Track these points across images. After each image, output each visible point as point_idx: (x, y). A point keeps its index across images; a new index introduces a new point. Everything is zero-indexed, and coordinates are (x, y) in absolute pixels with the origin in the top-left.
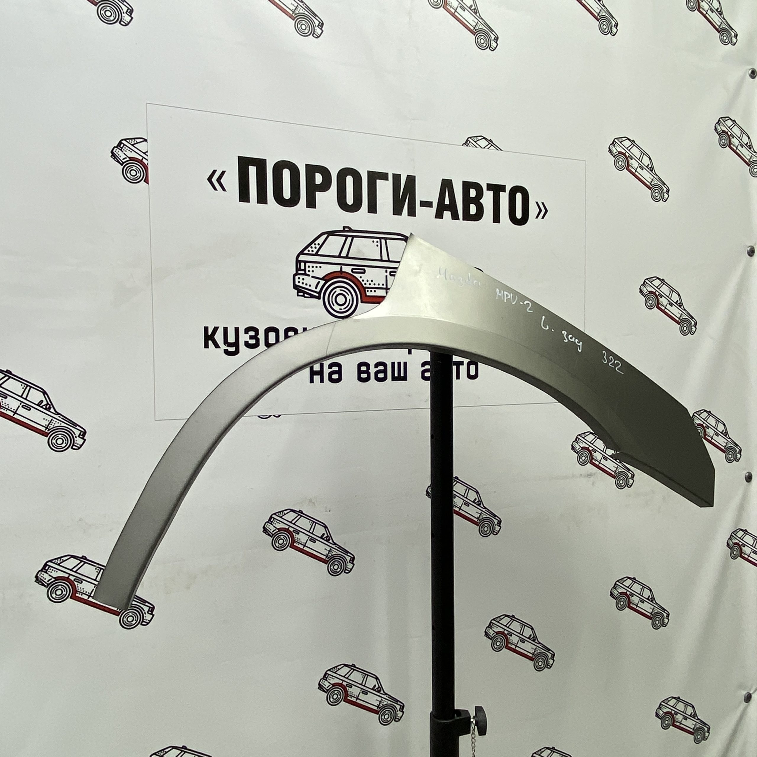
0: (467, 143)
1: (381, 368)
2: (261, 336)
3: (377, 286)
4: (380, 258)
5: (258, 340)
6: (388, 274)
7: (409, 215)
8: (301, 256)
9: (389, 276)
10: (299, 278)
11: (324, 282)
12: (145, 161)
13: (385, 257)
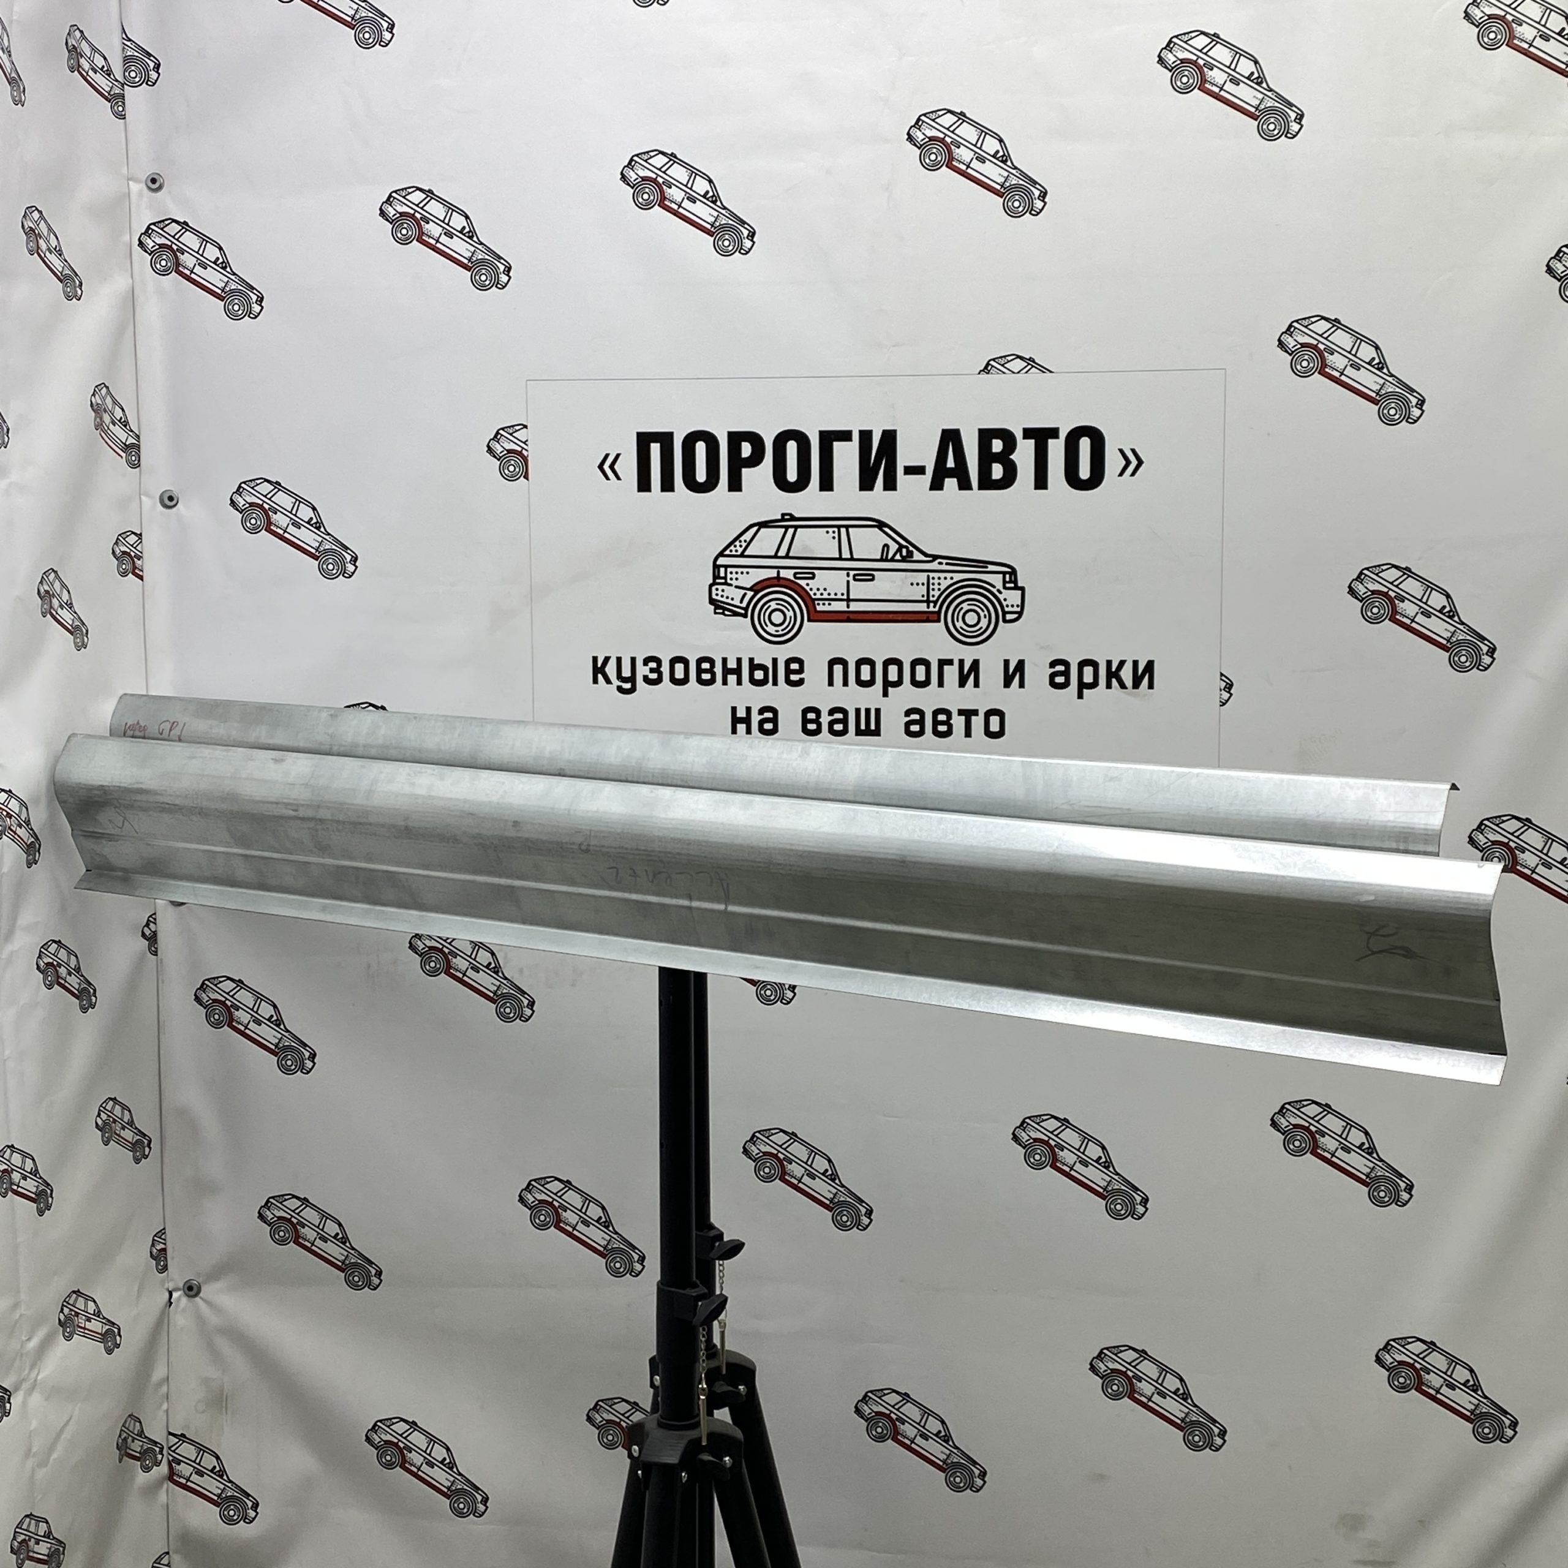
0: (986, 369)
1: (840, 716)
2: (665, 669)
3: (832, 596)
4: (838, 556)
5: (660, 674)
6: (851, 578)
7: (886, 488)
8: (721, 558)
9: (852, 582)
10: (717, 589)
11: (752, 593)
12: (524, 452)
13: (846, 554)
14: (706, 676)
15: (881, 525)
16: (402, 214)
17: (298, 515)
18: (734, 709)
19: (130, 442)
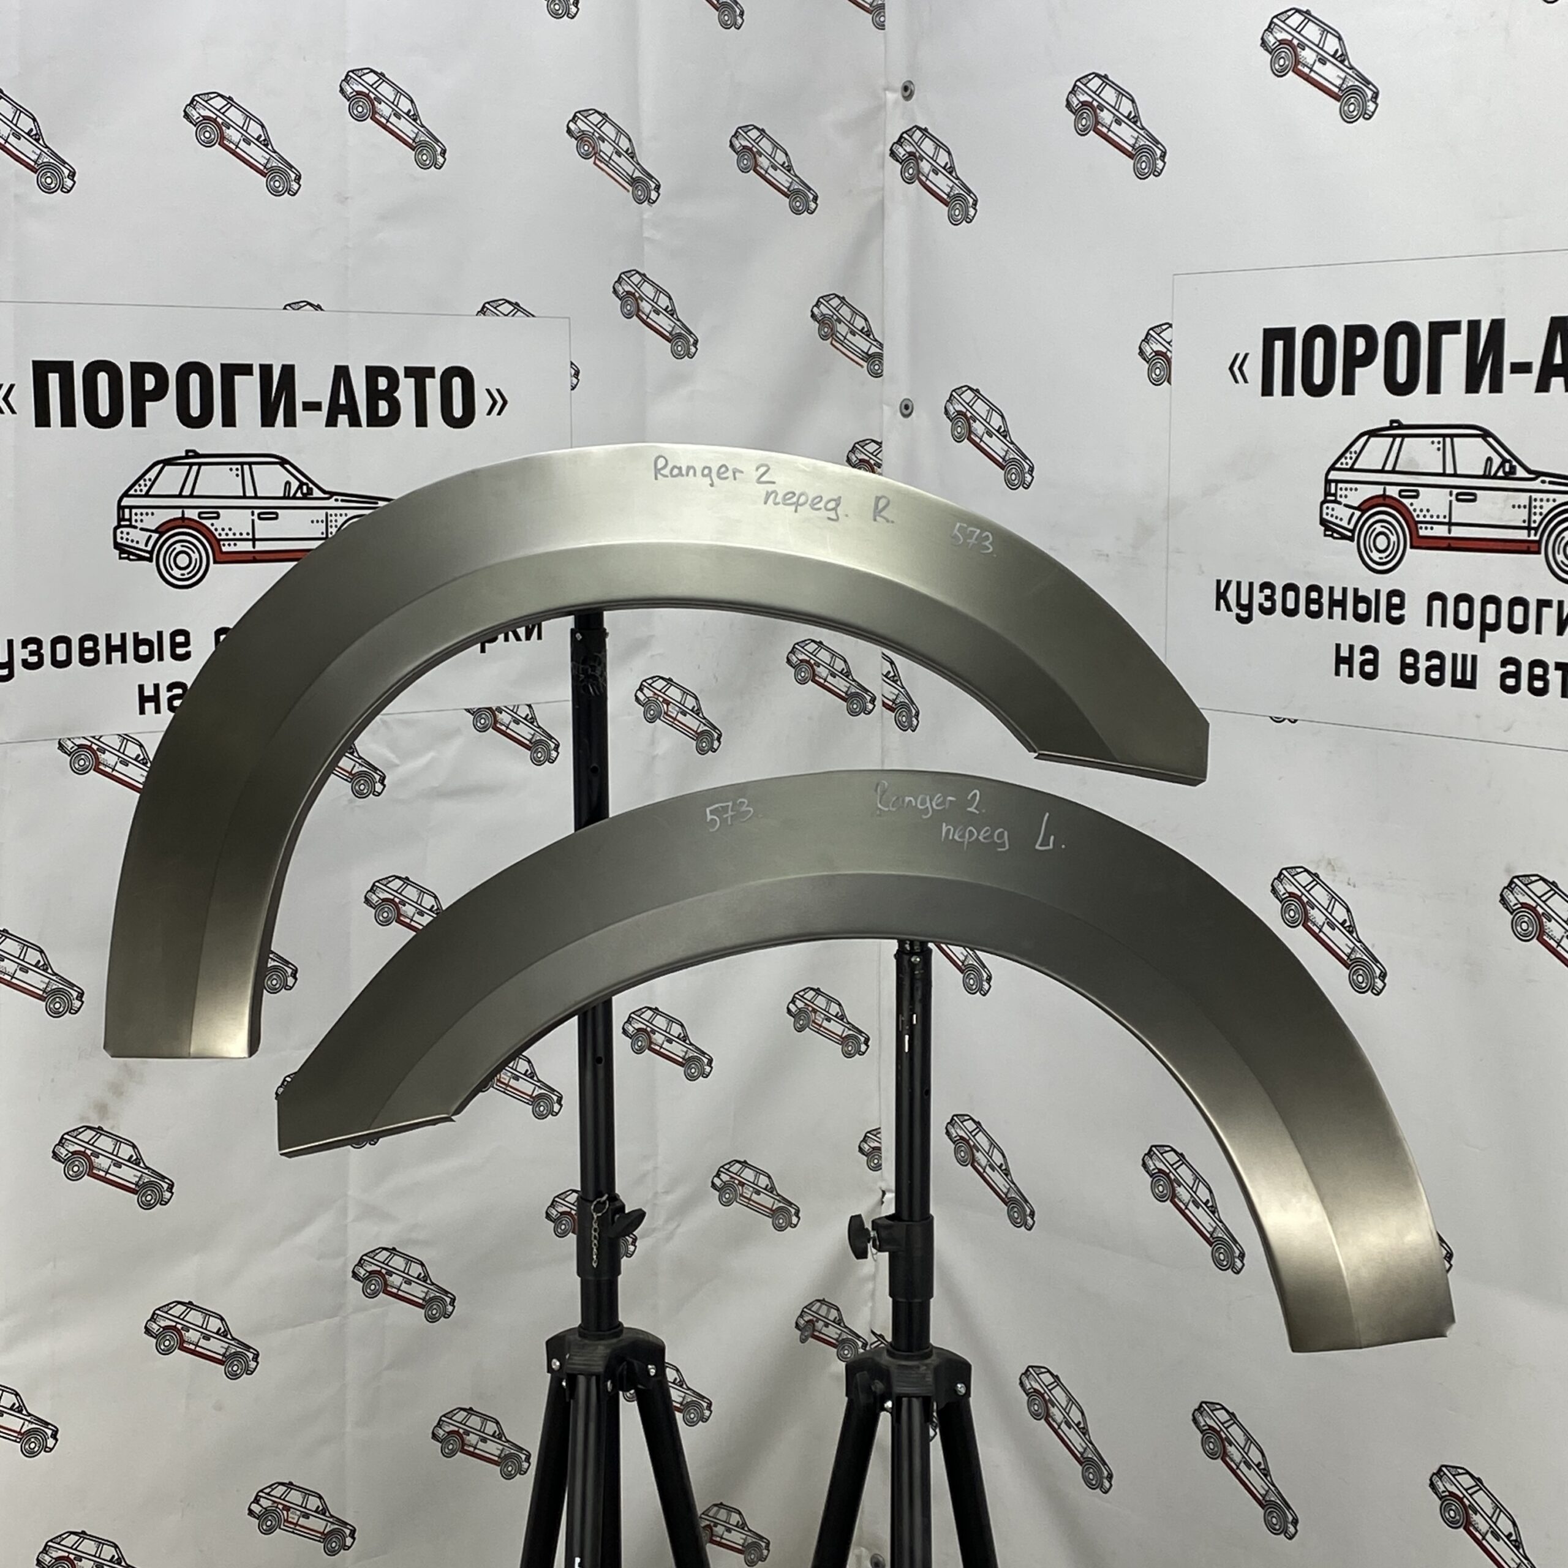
1: (1436, 662)
2: (1278, 597)
3: (1435, 519)
4: (1441, 471)
5: (1274, 603)
6: (1453, 498)
7: (1492, 390)
8: (1332, 472)
9: (1455, 503)
10: (1328, 508)
12: (1168, 353)
13: (1450, 470)
14: (1314, 607)
15: (1485, 434)
16: (1084, 103)
17: (991, 423)
18: (1338, 646)
19: (873, 351)
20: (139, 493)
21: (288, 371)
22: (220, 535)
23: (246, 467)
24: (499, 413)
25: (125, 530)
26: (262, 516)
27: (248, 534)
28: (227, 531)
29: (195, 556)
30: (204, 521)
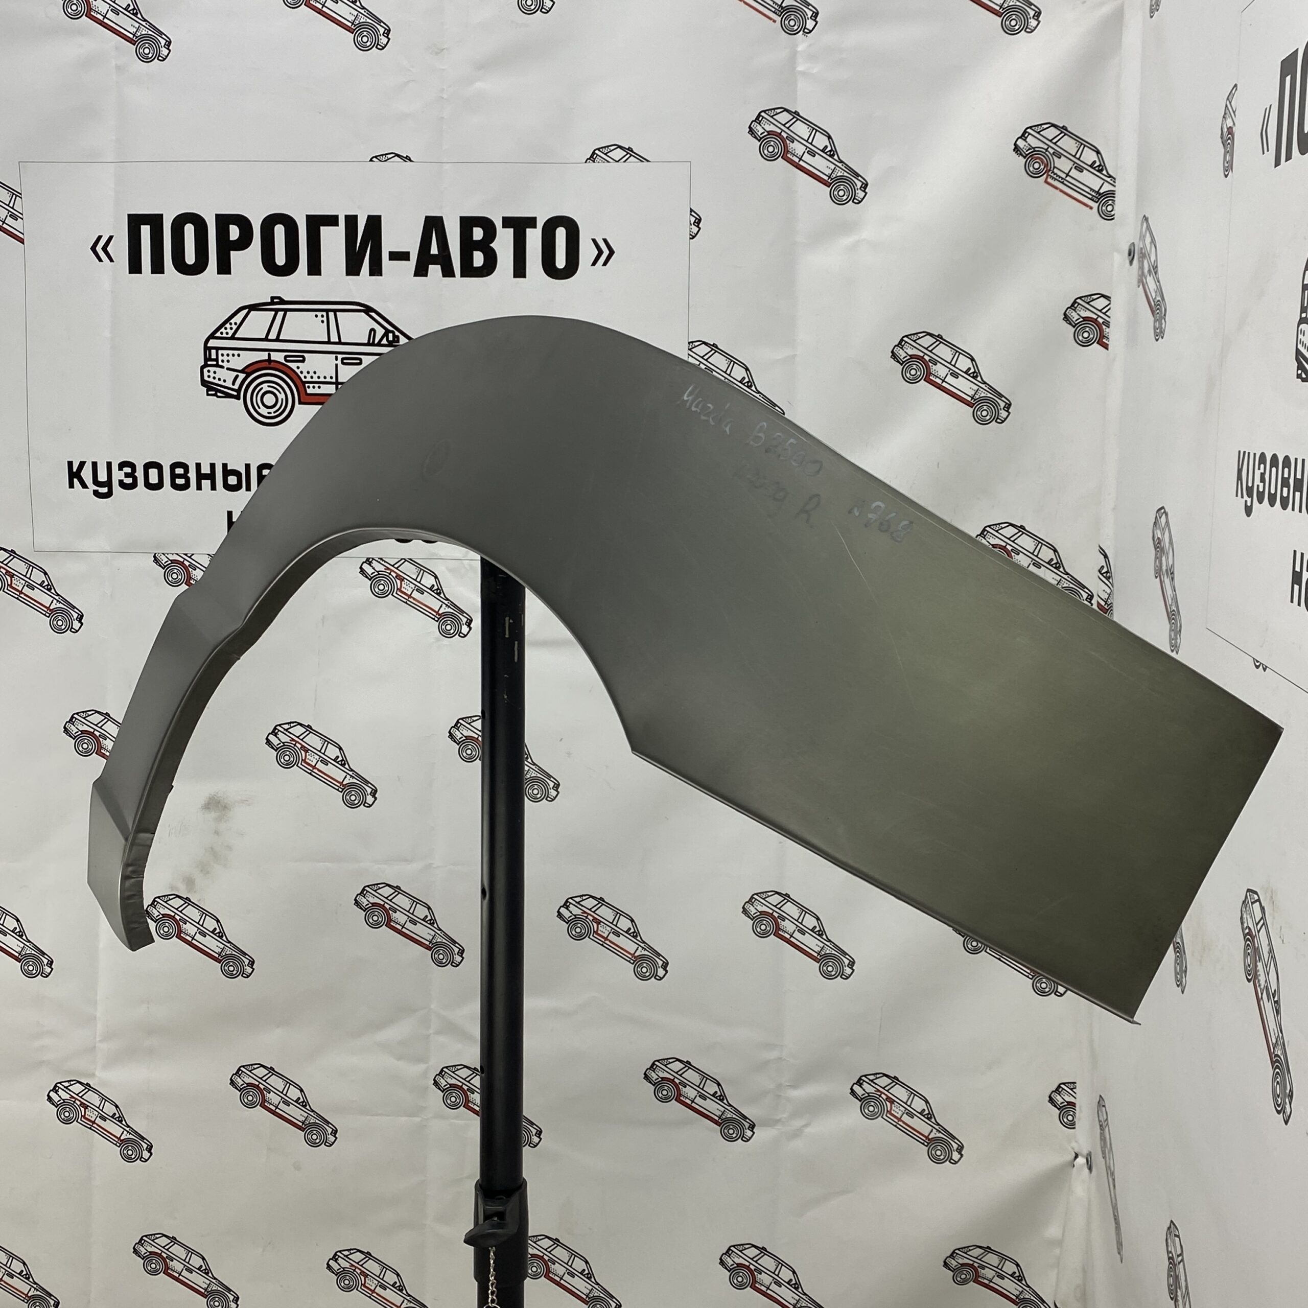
19: (1107, 190)
20: (224, 335)
21: (374, 223)
22: (305, 377)
23: (331, 314)
24: (605, 264)
25: (212, 369)
26: (345, 361)
27: (331, 378)
28: (312, 374)
29: (281, 396)
30: (289, 364)
